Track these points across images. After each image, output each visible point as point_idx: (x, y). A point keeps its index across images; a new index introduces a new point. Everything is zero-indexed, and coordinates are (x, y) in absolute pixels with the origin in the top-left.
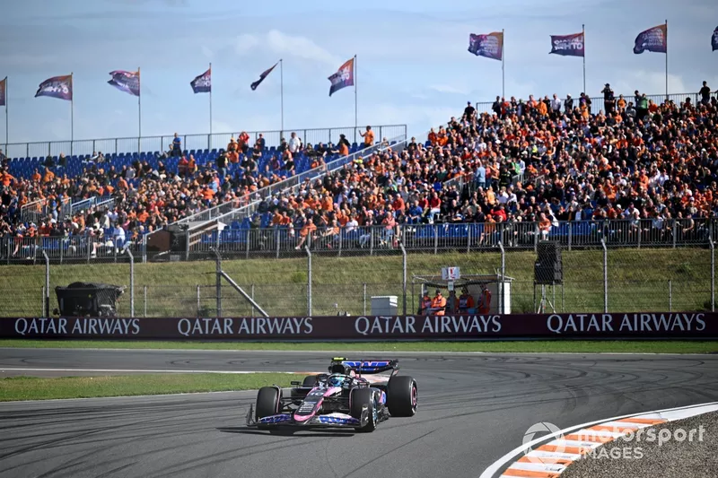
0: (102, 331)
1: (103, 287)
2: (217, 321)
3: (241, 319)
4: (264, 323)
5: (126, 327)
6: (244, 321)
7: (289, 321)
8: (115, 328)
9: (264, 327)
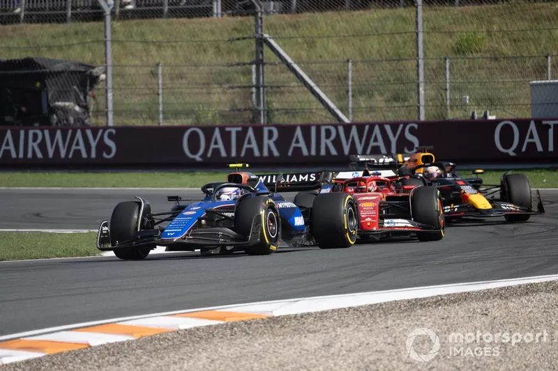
0: (51, 153)
1: (59, 67)
2: (251, 133)
3: (293, 128)
4: (333, 135)
5: (93, 144)
6: (299, 132)
7: (377, 130)
8: (74, 147)
9: (334, 142)
